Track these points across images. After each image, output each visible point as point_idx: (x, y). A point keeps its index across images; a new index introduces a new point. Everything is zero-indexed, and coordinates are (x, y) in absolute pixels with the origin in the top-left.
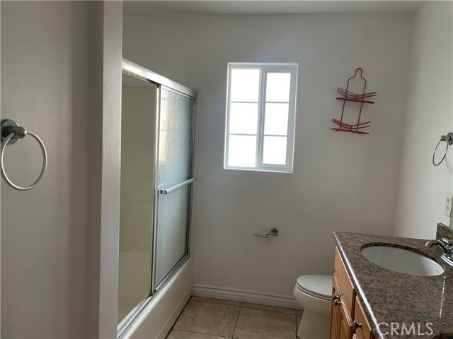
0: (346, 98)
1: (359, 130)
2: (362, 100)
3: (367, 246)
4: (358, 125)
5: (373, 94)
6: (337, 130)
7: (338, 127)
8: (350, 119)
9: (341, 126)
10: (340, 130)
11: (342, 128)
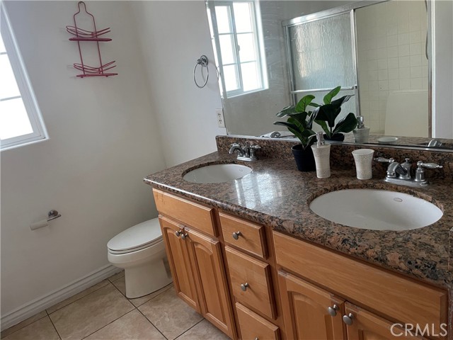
0: (78, 38)
1: (104, 72)
2: (96, 38)
3: (188, 171)
4: (102, 67)
5: (106, 30)
6: (82, 76)
7: (82, 73)
8: (92, 61)
9: (85, 72)
10: (85, 76)
11: (86, 73)
